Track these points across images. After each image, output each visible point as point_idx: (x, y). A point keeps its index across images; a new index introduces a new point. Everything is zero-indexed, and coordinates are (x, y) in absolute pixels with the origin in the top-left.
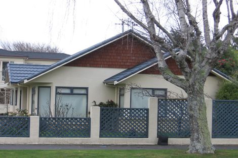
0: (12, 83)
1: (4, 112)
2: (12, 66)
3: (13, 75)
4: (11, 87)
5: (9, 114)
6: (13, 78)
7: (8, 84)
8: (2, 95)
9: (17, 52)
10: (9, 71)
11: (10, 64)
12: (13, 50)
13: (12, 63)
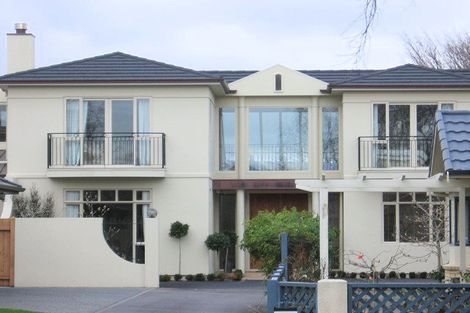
0: (453, 173)
1: (430, 267)
2: (449, 118)
3: (455, 146)
4: (449, 186)
5: (448, 276)
6: (457, 156)
7: (442, 179)
8: (421, 213)
9: (460, 71)
10: (442, 135)
11: (444, 114)
12: (447, 67)
13: (449, 110)
